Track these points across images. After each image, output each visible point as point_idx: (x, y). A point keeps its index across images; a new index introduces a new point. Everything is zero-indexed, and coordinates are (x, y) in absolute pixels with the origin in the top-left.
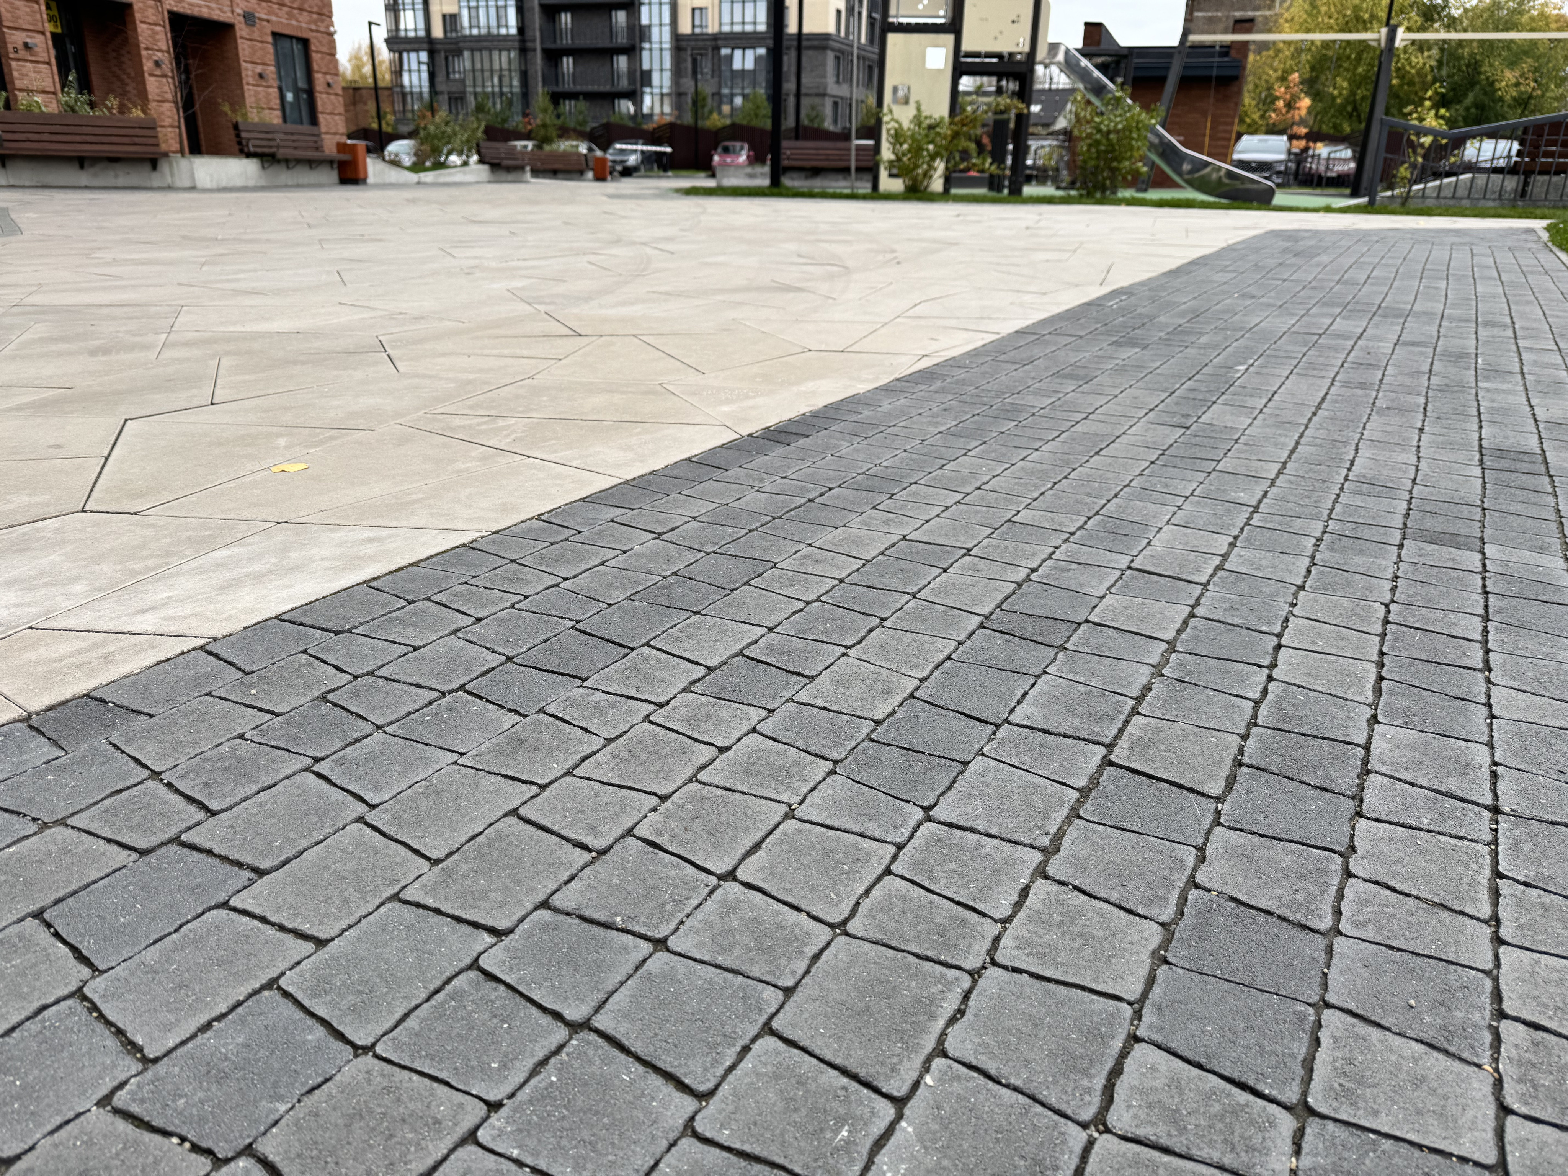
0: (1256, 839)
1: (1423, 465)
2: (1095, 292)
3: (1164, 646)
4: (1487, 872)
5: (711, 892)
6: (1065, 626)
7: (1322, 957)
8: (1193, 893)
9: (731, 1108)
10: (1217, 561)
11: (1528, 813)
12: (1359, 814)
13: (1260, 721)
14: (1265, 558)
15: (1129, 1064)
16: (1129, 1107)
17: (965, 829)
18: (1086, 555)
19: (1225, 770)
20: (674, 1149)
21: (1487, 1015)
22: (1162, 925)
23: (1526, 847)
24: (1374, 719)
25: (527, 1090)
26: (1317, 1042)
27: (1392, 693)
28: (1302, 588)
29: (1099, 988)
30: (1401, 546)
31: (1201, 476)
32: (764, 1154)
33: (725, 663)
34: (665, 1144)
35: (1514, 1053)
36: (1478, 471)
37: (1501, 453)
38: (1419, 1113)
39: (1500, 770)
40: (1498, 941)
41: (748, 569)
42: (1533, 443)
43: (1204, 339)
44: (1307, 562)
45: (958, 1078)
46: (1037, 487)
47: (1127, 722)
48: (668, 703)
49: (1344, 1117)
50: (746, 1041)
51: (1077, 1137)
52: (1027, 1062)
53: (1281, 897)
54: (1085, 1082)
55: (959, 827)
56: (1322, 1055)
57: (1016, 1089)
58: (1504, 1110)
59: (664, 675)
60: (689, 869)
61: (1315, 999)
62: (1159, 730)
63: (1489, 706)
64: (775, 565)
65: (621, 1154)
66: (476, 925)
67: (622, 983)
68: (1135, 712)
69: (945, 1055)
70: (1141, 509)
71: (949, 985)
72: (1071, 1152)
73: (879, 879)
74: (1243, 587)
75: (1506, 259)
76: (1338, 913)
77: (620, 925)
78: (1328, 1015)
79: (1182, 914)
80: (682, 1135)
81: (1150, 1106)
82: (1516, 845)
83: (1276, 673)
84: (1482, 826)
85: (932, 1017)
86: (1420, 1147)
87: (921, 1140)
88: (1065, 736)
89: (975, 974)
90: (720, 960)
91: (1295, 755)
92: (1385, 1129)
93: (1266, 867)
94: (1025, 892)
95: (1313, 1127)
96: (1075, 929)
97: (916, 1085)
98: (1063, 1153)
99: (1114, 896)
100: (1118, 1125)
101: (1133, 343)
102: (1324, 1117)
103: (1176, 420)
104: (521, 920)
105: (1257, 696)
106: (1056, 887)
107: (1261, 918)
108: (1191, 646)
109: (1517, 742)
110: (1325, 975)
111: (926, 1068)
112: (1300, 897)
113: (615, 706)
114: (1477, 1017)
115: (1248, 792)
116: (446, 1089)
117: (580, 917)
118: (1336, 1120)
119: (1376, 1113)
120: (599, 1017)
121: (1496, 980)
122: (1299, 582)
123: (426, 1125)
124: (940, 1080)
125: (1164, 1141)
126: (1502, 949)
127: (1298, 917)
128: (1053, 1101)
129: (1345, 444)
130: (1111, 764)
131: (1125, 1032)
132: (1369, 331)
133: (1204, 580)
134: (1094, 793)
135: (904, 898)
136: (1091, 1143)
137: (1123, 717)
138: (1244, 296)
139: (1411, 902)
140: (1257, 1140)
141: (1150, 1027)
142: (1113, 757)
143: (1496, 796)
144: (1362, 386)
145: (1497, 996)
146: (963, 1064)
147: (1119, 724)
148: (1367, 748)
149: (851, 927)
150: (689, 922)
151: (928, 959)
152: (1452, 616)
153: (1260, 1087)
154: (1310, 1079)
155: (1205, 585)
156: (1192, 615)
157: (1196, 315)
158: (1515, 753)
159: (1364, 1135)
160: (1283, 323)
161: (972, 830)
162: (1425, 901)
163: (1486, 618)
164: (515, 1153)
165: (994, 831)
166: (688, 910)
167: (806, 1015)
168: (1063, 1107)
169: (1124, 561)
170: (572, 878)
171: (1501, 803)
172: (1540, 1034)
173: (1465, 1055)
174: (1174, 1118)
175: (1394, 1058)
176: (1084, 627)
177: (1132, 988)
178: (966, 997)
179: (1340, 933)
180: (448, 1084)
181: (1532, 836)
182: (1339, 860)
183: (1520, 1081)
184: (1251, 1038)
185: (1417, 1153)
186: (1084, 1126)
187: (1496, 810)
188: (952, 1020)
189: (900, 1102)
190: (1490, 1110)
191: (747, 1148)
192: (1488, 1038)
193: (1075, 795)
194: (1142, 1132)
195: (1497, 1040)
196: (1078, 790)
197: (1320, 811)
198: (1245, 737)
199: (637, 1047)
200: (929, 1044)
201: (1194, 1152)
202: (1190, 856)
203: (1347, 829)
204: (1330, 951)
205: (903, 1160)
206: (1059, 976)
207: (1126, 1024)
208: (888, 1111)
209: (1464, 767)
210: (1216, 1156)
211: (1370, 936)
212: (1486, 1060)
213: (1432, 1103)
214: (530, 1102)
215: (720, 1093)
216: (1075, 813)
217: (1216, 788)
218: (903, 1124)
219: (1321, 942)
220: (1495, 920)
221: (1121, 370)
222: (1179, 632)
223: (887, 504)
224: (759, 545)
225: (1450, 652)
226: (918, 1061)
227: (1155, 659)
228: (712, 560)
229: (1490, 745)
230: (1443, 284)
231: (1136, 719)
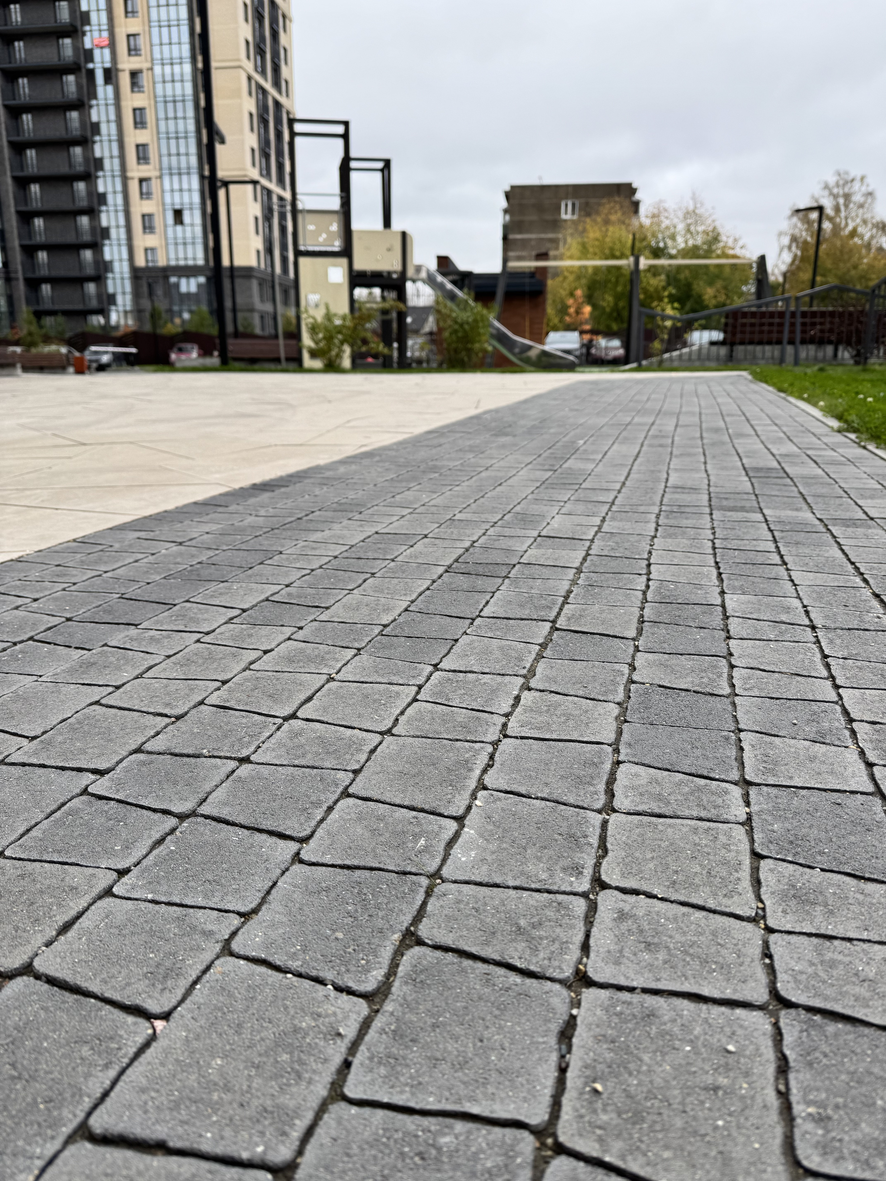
0: (666, 656)
1: (711, 478)
2: (473, 412)
3: (574, 571)
4: (819, 656)
5: (278, 729)
6: (504, 567)
7: (730, 708)
8: (633, 687)
9: (328, 842)
10: (596, 529)
11: (833, 626)
12: (729, 638)
13: (649, 599)
14: (628, 526)
15: (619, 775)
16: (627, 797)
17: (465, 672)
18: (507, 532)
19: (634, 624)
20: (287, 874)
21: (843, 723)
22: (618, 704)
23: (838, 641)
24: (722, 593)
25: (151, 857)
26: (742, 749)
27: (729, 579)
28: (655, 537)
29: (585, 739)
30: (711, 514)
31: (572, 492)
32: (362, 863)
33: (256, 606)
34: (279, 872)
35: (865, 737)
36: (746, 479)
37: (758, 469)
38: (819, 774)
39: (809, 608)
40: (837, 687)
41: (260, 557)
42: (775, 464)
43: (552, 431)
44: (654, 525)
45: (499, 799)
46: (463, 503)
47: (561, 609)
48: (214, 631)
49: (772, 782)
50: (330, 803)
51: (596, 819)
52: (547, 784)
53: (693, 682)
54: (592, 788)
55: (461, 672)
56: (746, 755)
57: (543, 799)
58: (870, 765)
59: (206, 616)
60: (256, 717)
61: (733, 728)
62: (584, 610)
63: (792, 581)
64: (281, 553)
65: (243, 883)
66: (80, 770)
67: (217, 786)
68: (565, 602)
69: (485, 788)
70: (536, 509)
71: (477, 752)
72: (594, 826)
73: (409, 705)
74: (617, 539)
75: (729, 388)
76: (733, 686)
77: (207, 754)
78: (742, 735)
79: (629, 697)
80: (293, 863)
81: (641, 794)
82: (831, 642)
83: (651, 576)
84: (809, 635)
85: (470, 770)
86: (825, 790)
87: (481, 836)
88: (522, 619)
89: (495, 744)
90: (296, 762)
91: (677, 614)
92: (800, 785)
93: (677, 668)
94: (517, 699)
95: (753, 792)
96: (558, 713)
97: (469, 808)
98: (588, 827)
99: (581, 693)
100: (623, 807)
101: (506, 434)
102: (759, 785)
103: (546, 467)
104: (121, 761)
105: (643, 588)
106: (538, 694)
107: (683, 694)
108: (592, 569)
109: (815, 595)
110: (735, 717)
111: (474, 796)
112: (705, 680)
113: (169, 637)
114: (837, 724)
115: (653, 634)
116: (77, 868)
117: (172, 754)
118: (767, 785)
119: (791, 778)
120: (202, 807)
121: (843, 706)
122: (653, 534)
123: (64, 891)
124: (487, 802)
125: (657, 811)
126: (840, 690)
127: (708, 690)
128: (572, 801)
129: (660, 471)
130: (557, 629)
131: (610, 762)
132: (657, 422)
133: (590, 537)
134: (550, 645)
135: (431, 712)
136: (605, 824)
137: (558, 606)
139: (776, 675)
140: (719, 801)
141: (627, 755)
142: (557, 626)
143: (811, 621)
144: (661, 446)
145: (846, 712)
146: (501, 791)
147: (557, 610)
148: (723, 606)
149: (395, 731)
150: (264, 746)
151: (457, 740)
152: (755, 542)
153: (712, 775)
154: (744, 767)
155: (592, 541)
156: (588, 555)
157: (543, 421)
158: (815, 600)
159: (788, 790)
160: (602, 421)
161: (470, 672)
162: (786, 673)
163: (775, 541)
164: (150, 896)
165: (487, 670)
166: (262, 739)
167: (374, 782)
168: (580, 804)
169: (535, 534)
170: (158, 734)
171: (815, 622)
172: (877, 727)
173: (836, 743)
174: (659, 798)
175: (793, 750)
176: (517, 566)
177: (609, 736)
178: (492, 757)
179: (737, 695)
180: (78, 865)
181: (840, 637)
182: (724, 661)
183: (874, 749)
184: (698, 752)
185: (824, 793)
186: (599, 812)
187: (813, 628)
188: (485, 771)
189: (460, 820)
190: (862, 766)
191: (348, 862)
192: (847, 733)
193: (538, 648)
194: (640, 808)
195: (853, 733)
196: (539, 645)
197: (703, 638)
198: (642, 609)
199: (241, 820)
200: (472, 784)
201: (679, 813)
202: (626, 669)
203: (724, 645)
204: (734, 704)
205: (472, 850)
206: (554, 737)
207: (610, 756)
208: (453, 826)
209: (788, 610)
210: (695, 814)
211: (758, 694)
212: (849, 742)
213: (824, 768)
214: (156, 864)
215: (317, 835)
216: (540, 656)
217: (632, 633)
218: (466, 829)
219: (727, 701)
220: (833, 678)
221: (503, 446)
222: (582, 564)
223: (358, 517)
224: (265, 543)
225: (760, 558)
226: (467, 795)
227: (571, 577)
228: (229, 553)
229: (799, 597)
230: (696, 400)
231: (566, 606)
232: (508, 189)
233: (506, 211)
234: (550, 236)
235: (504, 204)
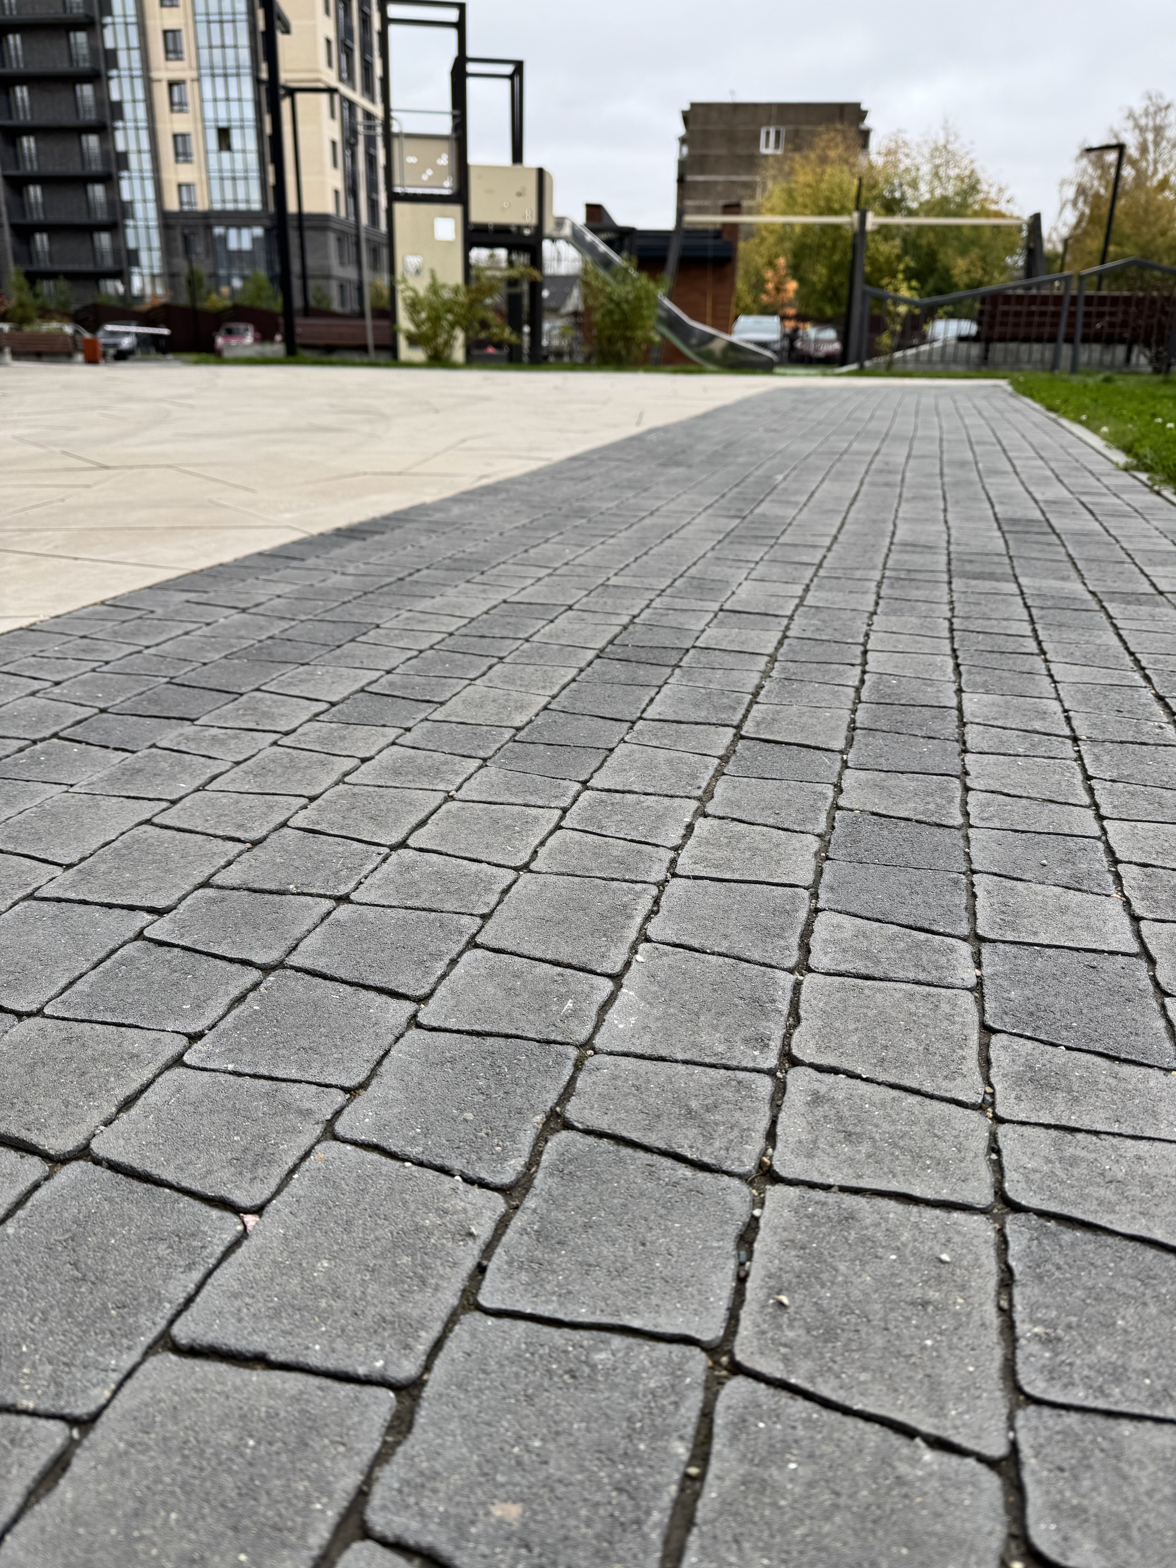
0: (883, 775)
1: (953, 531)
2: (634, 430)
3: (767, 659)
4: (1080, 776)
5: (384, 860)
6: (674, 653)
7: (962, 843)
8: (838, 814)
9: (452, 1003)
10: (797, 601)
11: (1100, 738)
12: (965, 751)
13: (863, 698)
14: (838, 599)
15: (817, 926)
16: (826, 953)
17: (623, 792)
18: (679, 603)
19: (843, 732)
20: (402, 1040)
21: (1106, 864)
22: (819, 836)
23: (1106, 758)
24: (960, 691)
25: (229, 1018)
26: (974, 896)
27: (970, 673)
28: (874, 613)
29: (776, 881)
30: (950, 583)
31: (766, 549)
32: (495, 1029)
33: (348, 698)
34: (391, 1038)
35: (1133, 883)
36: (999, 534)
37: (1014, 521)
38: (1071, 929)
39: (1071, 714)
40: (1100, 818)
41: (350, 631)
42: (1038, 515)
43: (741, 460)
44: (873, 597)
45: (666, 954)
46: (620, 562)
47: (748, 711)
48: (294, 731)
49: (1011, 939)
50: (453, 954)
51: (787, 980)
52: (726, 936)
53: (915, 809)
54: (782, 943)
55: (617, 791)
56: (979, 903)
57: (720, 954)
58: (1136, 919)
59: (283, 710)
60: (356, 844)
61: (964, 869)
62: (778, 712)
63: (1051, 676)
64: (378, 626)
65: (347, 1051)
66: (131, 908)
67: (309, 931)
68: (753, 702)
69: (648, 940)
70: (718, 572)
71: (638, 895)
72: (783, 989)
73: (551, 833)
74: (824, 615)
75: (982, 404)
76: (967, 814)
77: (294, 891)
78: (976, 878)
79: (833, 828)
80: (408, 1027)
81: (844, 951)
82: (1097, 758)
83: (868, 668)
84: (1069, 749)
85: (630, 917)
86: (1077, 950)
87: (644, 999)
88: (697, 723)
89: (662, 885)
90: (409, 903)
91: (899, 718)
92: (1046, 942)
93: (897, 791)
94: (690, 828)
95: (986, 949)
96: (742, 846)
97: (628, 964)
98: (776, 990)
99: (771, 821)
100: (820, 966)
101: (678, 464)
102: (994, 941)
103: (732, 513)
104: (184, 897)
105: (857, 683)
106: (717, 822)
107: (903, 824)
108: (791, 656)
109: (1079, 696)
110: (968, 854)
111: (634, 950)
112: (932, 807)
113: (236, 737)
114: (1098, 866)
115: (867, 745)
116: (136, 1031)
117: (249, 889)
118: (1004, 942)
119: (1035, 933)
120: (292, 957)
121: (1107, 843)
122: (871, 609)
123: (122, 1059)
124: (650, 957)
125: (863, 971)
126: (1105, 823)
127: (934, 819)
128: (757, 957)
129: (884, 521)
130: (743, 737)
131: (806, 909)
132: (884, 450)
133: (789, 613)
134: (733, 758)
135: (579, 843)
136: (797, 986)
137: (745, 706)
138: (768, 430)
139: (1024, 801)
140: (943, 961)
141: (828, 901)
142: (743, 733)
143: (1073, 730)
144: (887, 485)
145: (1110, 851)
146: (668, 944)
147: (743, 711)
148: (960, 709)
149: (533, 866)
150: (367, 882)
151: (613, 879)
152: (1005, 623)
153: (935, 928)
154: (976, 919)
155: (791, 618)
156: (785, 637)
157: (729, 445)
158: (1079, 703)
159: (1031, 949)
160: (808, 447)
161: (630, 792)
162: (1036, 799)
163: (1032, 622)
164: (231, 1067)
165: (651, 790)
166: (365, 872)
167: (508, 930)
168: (768, 961)
169: (716, 606)
170: (229, 863)
171: (1078, 733)
172: (1149, 870)
173: (1095, 890)
174: (866, 955)
175: (1040, 898)
176: (692, 652)
177: (808, 878)
178: (657, 901)
179: (971, 826)
180: (137, 1027)
181: (1109, 752)
182: (957, 781)
183: (1143, 899)
184: (918, 899)
185: (1076, 954)
186: (791, 971)
187: (1075, 740)
188: (647, 919)
189: (617, 978)
190: (1127, 920)
191: (477, 1028)
192: (1110, 878)
193: (717, 761)
194: (842, 968)
195: (1118, 877)
196: (719, 758)
197: (931, 752)
198: (854, 711)
199: (342, 973)
200: (632, 934)
201: (891, 975)
202: (830, 792)
203: (957, 760)
204: (967, 839)
205: (631, 1015)
206: (736, 877)
207: (807, 901)
208: (608, 986)
209: (1043, 715)
210: (911, 976)
211: (998, 825)
212: (1112, 890)
213: (1077, 921)
214: (236, 1028)
215: (438, 994)
216: (719, 773)
217: (840, 744)
218: (624, 990)
219: (958, 834)
220: (1096, 806)
221: (674, 482)
222: (777, 649)
223: (479, 578)
224: (357, 613)
225: (1011, 645)
226: (625, 948)
227: (762, 667)
228: (309, 625)
229: (1059, 699)
230: (936, 419)
231: (755, 707)
232: (687, 107)
233: (683, 141)
234: (744, 178)
235: (680, 130)
